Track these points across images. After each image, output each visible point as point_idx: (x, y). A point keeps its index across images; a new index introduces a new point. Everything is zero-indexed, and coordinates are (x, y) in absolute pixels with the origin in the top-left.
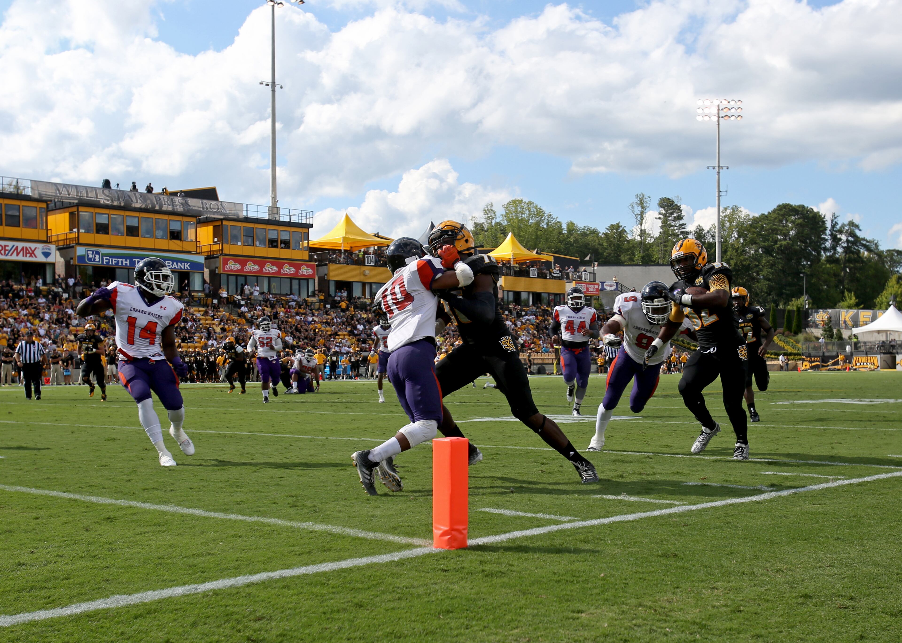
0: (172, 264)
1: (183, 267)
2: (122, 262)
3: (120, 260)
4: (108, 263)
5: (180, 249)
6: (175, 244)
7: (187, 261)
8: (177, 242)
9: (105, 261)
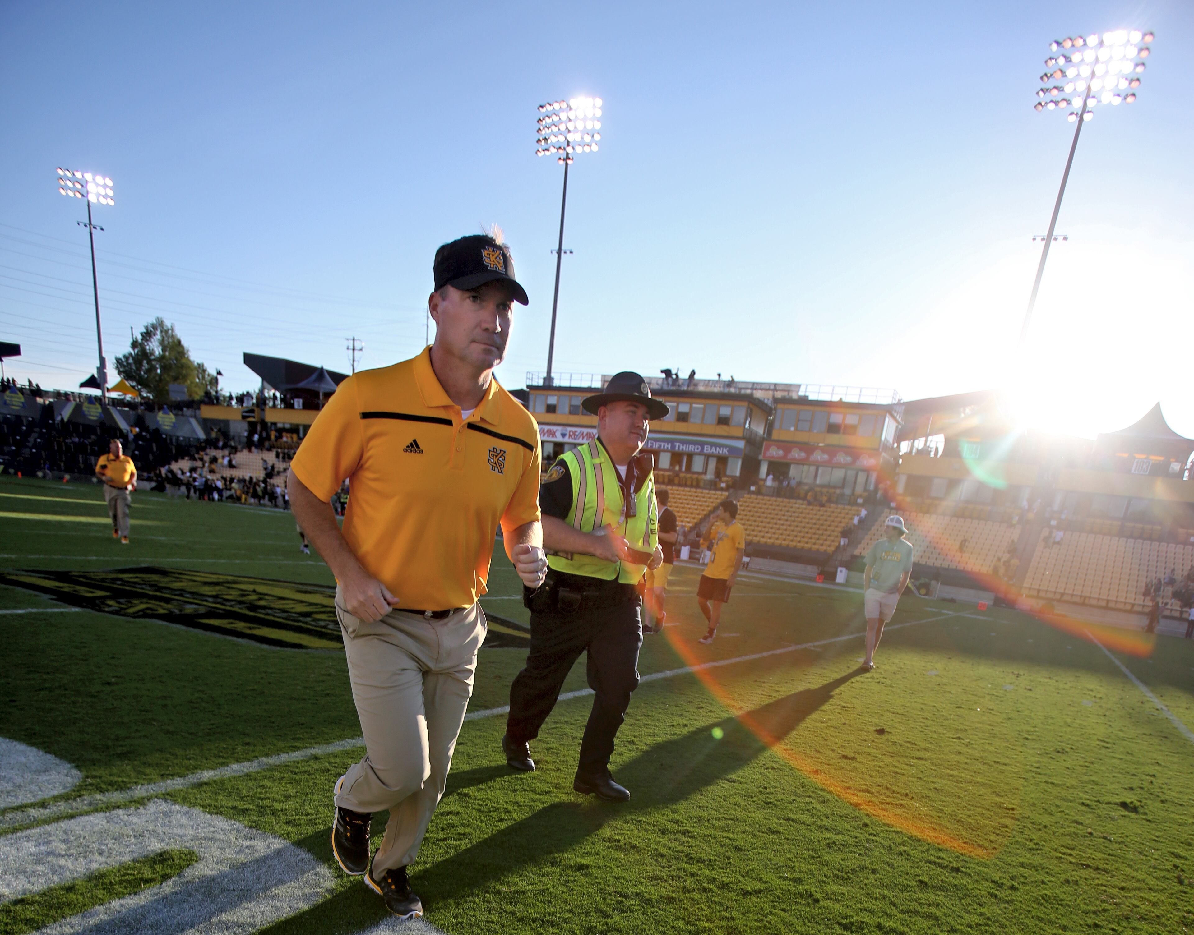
0: (711, 449)
1: (721, 452)
2: (664, 446)
3: (663, 444)
4: (652, 447)
5: (725, 434)
6: (722, 430)
7: (725, 446)
8: (725, 427)
9: (649, 445)
